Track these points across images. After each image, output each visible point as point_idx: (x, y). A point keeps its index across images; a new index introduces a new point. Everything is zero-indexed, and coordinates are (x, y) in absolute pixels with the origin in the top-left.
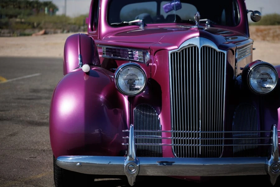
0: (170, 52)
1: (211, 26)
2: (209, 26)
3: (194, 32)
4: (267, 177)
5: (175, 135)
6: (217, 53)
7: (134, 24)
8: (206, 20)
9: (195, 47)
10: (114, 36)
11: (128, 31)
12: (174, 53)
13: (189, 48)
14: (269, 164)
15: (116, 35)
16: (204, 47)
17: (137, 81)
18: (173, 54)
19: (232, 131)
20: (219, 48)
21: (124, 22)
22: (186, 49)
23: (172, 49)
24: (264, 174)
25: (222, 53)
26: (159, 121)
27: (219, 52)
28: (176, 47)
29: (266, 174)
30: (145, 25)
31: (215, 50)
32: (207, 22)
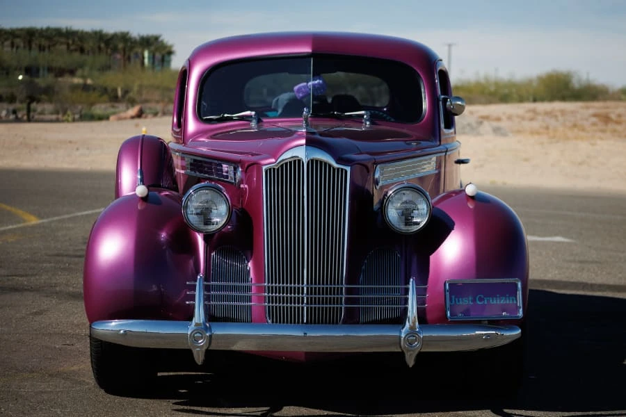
0: (264, 168)
1: (372, 123)
2: (368, 123)
3: (300, 137)
4: (401, 355)
5: (271, 290)
6: (334, 169)
7: (242, 118)
8: (363, 112)
9: (299, 161)
10: (208, 138)
11: (231, 131)
12: (270, 169)
13: (291, 162)
14: (403, 335)
15: (212, 137)
16: (312, 161)
17: (214, 211)
18: (269, 171)
19: (359, 285)
20: (337, 163)
21: (226, 115)
22: (286, 164)
23: (268, 163)
24: (396, 351)
25: (342, 169)
26: (249, 271)
27: (338, 169)
28: (273, 160)
29: (400, 350)
30: (259, 121)
31: (330, 166)
32: (365, 117)
